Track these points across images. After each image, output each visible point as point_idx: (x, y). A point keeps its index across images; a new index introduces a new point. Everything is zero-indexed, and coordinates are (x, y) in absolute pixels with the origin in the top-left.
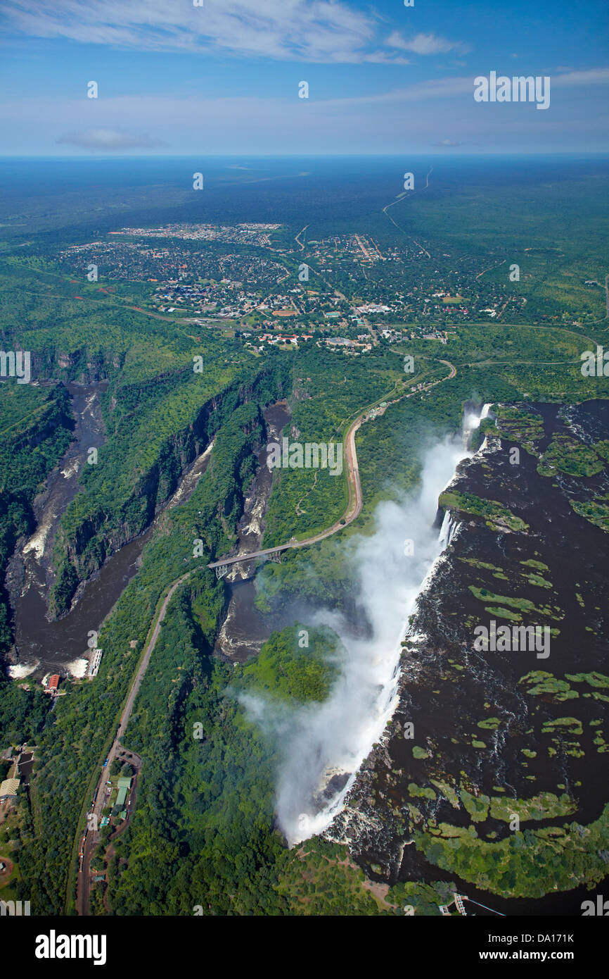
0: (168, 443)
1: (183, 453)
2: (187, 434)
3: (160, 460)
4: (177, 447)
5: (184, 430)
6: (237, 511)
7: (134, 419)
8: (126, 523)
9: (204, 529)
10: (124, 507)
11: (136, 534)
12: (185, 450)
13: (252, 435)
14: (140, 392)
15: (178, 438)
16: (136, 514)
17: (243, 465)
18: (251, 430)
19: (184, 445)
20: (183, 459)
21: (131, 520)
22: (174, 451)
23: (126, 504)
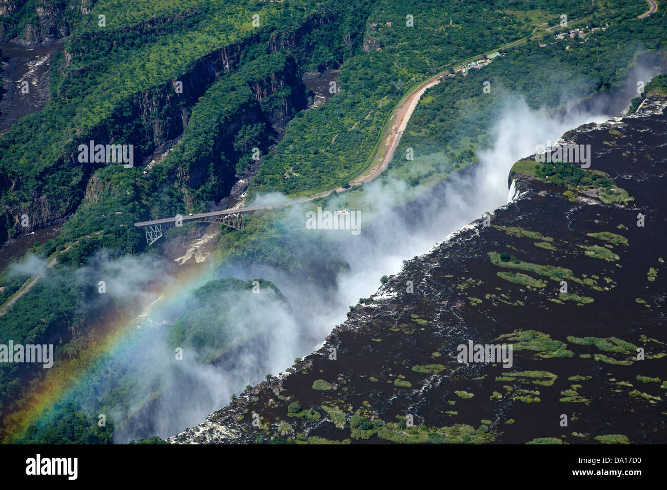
0: (132, 103)
1: (157, 121)
2: (165, 94)
3: (112, 120)
4: (148, 111)
5: (160, 86)
6: (213, 186)
7: (89, 76)
8: (43, 197)
9: (148, 195)
10: (42, 174)
11: (58, 215)
12: (160, 118)
13: (272, 99)
14: (112, 46)
15: (150, 97)
16: (62, 187)
17: (241, 133)
18: (269, 92)
19: (160, 110)
20: (158, 131)
21: (52, 193)
22: (143, 117)
23: (47, 171)
